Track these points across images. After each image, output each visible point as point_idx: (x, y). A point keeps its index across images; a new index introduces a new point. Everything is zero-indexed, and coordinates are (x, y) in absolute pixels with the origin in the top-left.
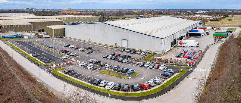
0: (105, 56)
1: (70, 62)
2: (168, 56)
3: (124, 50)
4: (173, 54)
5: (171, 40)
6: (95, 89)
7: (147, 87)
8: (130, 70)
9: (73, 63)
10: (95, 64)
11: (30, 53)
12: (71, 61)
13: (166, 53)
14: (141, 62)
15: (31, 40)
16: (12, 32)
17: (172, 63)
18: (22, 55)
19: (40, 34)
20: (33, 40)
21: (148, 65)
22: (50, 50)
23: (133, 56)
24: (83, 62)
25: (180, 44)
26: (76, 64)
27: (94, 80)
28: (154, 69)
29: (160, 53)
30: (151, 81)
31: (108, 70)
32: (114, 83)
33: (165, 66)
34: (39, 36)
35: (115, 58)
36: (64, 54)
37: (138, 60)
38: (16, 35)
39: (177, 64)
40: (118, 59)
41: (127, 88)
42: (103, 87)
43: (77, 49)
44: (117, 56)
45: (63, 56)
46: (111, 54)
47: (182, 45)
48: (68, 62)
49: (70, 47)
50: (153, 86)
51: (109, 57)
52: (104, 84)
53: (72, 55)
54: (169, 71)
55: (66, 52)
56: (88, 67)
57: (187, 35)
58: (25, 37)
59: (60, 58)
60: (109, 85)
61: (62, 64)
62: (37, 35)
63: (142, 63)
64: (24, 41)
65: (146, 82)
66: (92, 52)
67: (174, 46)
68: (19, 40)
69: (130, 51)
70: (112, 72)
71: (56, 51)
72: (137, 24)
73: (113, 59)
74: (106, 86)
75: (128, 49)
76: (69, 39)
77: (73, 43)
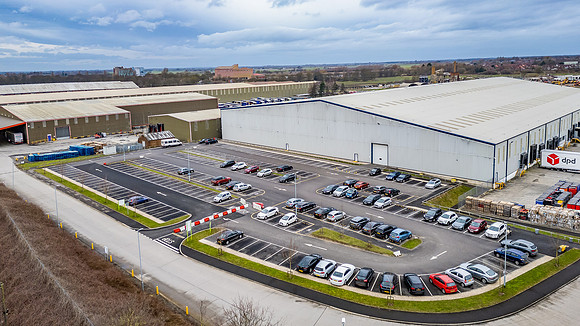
0: (328, 189)
1: (234, 211)
2: (510, 195)
3: (378, 172)
4: (528, 191)
5: (520, 148)
6: (303, 285)
7: (451, 288)
8: (398, 231)
9: (243, 212)
10: (301, 210)
11: (118, 195)
12: (237, 205)
13: (503, 186)
14: (428, 208)
15: (124, 157)
16: (66, 139)
17: (527, 219)
18: (94, 206)
19: (152, 137)
20: (132, 155)
21: (451, 221)
22: (181, 180)
23: (404, 188)
24: (269, 208)
25: (549, 161)
26: (249, 215)
27: (300, 258)
28: (469, 231)
29: (485, 185)
30: (463, 271)
31: (337, 229)
32: (352, 268)
33: (505, 228)
34: (149, 144)
35: (355, 195)
36: (217, 188)
37: (418, 203)
38: (76, 149)
39: (543, 224)
40: (364, 198)
41: (392, 286)
42: (324, 278)
43: (254, 171)
44: (358, 189)
45: (215, 194)
46: (344, 184)
47: (555, 166)
48: (229, 212)
49: (234, 167)
50: (470, 287)
51: (337, 193)
52: (325, 271)
53: (240, 191)
54: (520, 245)
55: (223, 182)
56: (281, 221)
57: (571, 134)
58: (106, 151)
59: (208, 200)
60: (340, 275)
61: (211, 218)
62: (144, 142)
63: (431, 213)
64: (101, 162)
65: (448, 271)
66: (293, 179)
67: (529, 165)
68: (89, 160)
69: (394, 175)
70: (347, 232)
71: (198, 182)
72: (413, 100)
73: (350, 198)
74: (332, 276)
75: (388, 169)
76: (232, 147)
77: (244, 155)
